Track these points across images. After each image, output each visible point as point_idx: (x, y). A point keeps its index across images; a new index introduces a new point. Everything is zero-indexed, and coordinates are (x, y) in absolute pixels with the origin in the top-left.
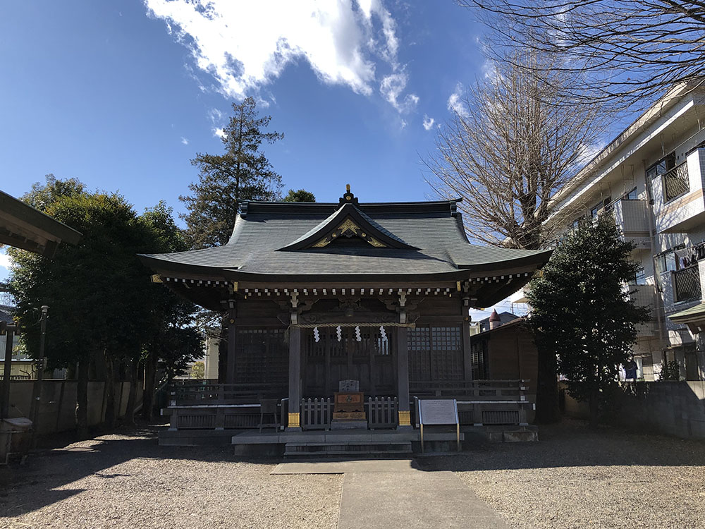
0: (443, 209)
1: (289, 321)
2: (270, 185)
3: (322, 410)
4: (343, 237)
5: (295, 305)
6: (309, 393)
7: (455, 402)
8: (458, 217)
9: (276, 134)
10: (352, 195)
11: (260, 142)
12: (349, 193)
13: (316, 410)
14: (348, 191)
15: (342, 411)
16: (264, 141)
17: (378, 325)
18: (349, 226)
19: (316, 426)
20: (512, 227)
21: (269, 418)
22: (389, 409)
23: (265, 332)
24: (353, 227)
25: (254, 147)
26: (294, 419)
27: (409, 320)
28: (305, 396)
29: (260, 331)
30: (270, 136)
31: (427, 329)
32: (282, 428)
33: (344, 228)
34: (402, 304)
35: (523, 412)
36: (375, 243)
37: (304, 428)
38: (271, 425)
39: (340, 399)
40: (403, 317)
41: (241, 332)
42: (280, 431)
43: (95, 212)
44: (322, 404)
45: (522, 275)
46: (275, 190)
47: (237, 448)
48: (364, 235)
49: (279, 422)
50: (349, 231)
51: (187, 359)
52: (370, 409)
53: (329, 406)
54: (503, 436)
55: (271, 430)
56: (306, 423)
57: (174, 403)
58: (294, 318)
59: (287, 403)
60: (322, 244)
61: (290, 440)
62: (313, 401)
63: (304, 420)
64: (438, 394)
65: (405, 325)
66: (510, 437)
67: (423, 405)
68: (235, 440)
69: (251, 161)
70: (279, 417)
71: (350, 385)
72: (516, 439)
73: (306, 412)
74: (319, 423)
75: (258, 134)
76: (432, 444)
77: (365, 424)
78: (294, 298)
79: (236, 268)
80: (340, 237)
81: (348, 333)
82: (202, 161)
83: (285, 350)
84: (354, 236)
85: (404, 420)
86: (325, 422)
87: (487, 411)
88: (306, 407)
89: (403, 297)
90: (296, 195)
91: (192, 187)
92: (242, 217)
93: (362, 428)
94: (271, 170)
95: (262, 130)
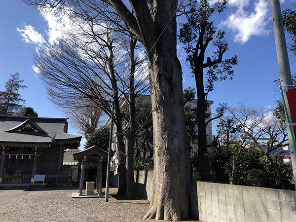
3: (9, 178)
4: (26, 129)
7: (45, 176)
8: (67, 124)
9: (25, 86)
11: (19, 88)
12: (29, 116)
13: (7, 178)
15: (15, 178)
16: (21, 88)
17: (29, 155)
18: (28, 126)
19: (6, 182)
22: (29, 177)
24: (30, 126)
27: (38, 154)
30: (23, 87)
33: (27, 126)
34: (36, 150)
35: (70, 179)
36: (36, 131)
37: (2, 182)
39: (15, 175)
40: (36, 153)
44: (9, 176)
45: (74, 142)
48: (32, 128)
50: (28, 127)
52: (23, 177)
53: (11, 177)
58: (3, 152)
60: (20, 130)
63: (3, 180)
65: (36, 155)
67: (36, 176)
69: (14, 94)
71: (19, 171)
72: (66, 186)
73: (4, 178)
77: (21, 182)
81: (20, 157)
84: (30, 129)
86: (9, 181)
90: (27, 109)
94: (21, 98)
95: (20, 84)
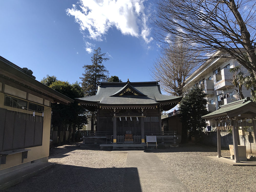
0: (154, 84)
1: (113, 115)
2: (105, 74)
3: (122, 138)
4: (127, 92)
5: (115, 111)
6: (118, 134)
7: (156, 137)
8: (159, 86)
9: (107, 59)
10: (129, 81)
11: (102, 61)
12: (128, 81)
13: (120, 138)
14: (128, 80)
15: (127, 139)
16: (104, 60)
17: (136, 117)
18: (128, 90)
20: (175, 88)
21: (108, 140)
22: (139, 138)
23: (107, 118)
24: (130, 90)
25: (101, 62)
26: (115, 141)
27: (144, 115)
28: (117, 135)
29: (105, 118)
30: (105, 59)
31: (150, 117)
32: (112, 143)
33: (127, 90)
34: (142, 111)
35: (175, 140)
36: (136, 94)
37: (117, 143)
38: (109, 142)
39: (126, 136)
41: (100, 118)
42: (111, 144)
43: (63, 87)
44: (122, 137)
45: (175, 103)
46: (107, 75)
47: (101, 148)
48: (132, 92)
49: (111, 141)
50: (128, 91)
51: (83, 125)
52: (134, 138)
53: (124, 138)
54: (169, 146)
55: (109, 143)
56: (118, 142)
57: (84, 136)
58: (115, 115)
59: (113, 136)
60: (121, 94)
61: (114, 146)
62: (119, 136)
63: (117, 141)
64: (152, 134)
65: (143, 117)
66: (171, 146)
67: (148, 137)
68: (100, 145)
69: (99, 67)
70: (111, 140)
71: (129, 132)
72: (173, 147)
73: (118, 139)
74: (121, 142)
75: (102, 58)
76: (150, 147)
77: (133, 142)
78: (115, 110)
79: (99, 102)
80: (126, 93)
81: (128, 119)
82: (86, 67)
83: (112, 123)
84: (130, 92)
85: (143, 141)
86: (123, 142)
87: (165, 139)
88: (118, 138)
89: (142, 109)
91: (83, 75)
92: (100, 87)
93: (132, 143)
95: (103, 57)
